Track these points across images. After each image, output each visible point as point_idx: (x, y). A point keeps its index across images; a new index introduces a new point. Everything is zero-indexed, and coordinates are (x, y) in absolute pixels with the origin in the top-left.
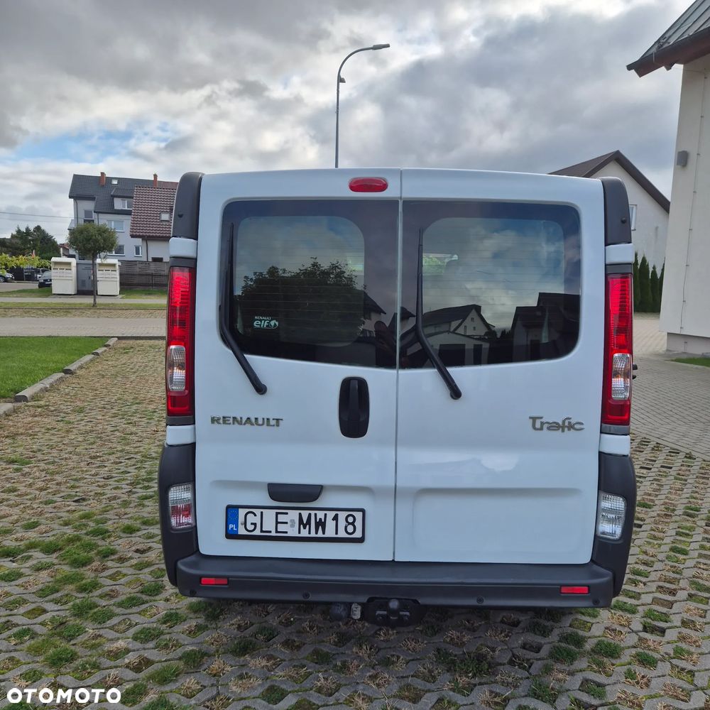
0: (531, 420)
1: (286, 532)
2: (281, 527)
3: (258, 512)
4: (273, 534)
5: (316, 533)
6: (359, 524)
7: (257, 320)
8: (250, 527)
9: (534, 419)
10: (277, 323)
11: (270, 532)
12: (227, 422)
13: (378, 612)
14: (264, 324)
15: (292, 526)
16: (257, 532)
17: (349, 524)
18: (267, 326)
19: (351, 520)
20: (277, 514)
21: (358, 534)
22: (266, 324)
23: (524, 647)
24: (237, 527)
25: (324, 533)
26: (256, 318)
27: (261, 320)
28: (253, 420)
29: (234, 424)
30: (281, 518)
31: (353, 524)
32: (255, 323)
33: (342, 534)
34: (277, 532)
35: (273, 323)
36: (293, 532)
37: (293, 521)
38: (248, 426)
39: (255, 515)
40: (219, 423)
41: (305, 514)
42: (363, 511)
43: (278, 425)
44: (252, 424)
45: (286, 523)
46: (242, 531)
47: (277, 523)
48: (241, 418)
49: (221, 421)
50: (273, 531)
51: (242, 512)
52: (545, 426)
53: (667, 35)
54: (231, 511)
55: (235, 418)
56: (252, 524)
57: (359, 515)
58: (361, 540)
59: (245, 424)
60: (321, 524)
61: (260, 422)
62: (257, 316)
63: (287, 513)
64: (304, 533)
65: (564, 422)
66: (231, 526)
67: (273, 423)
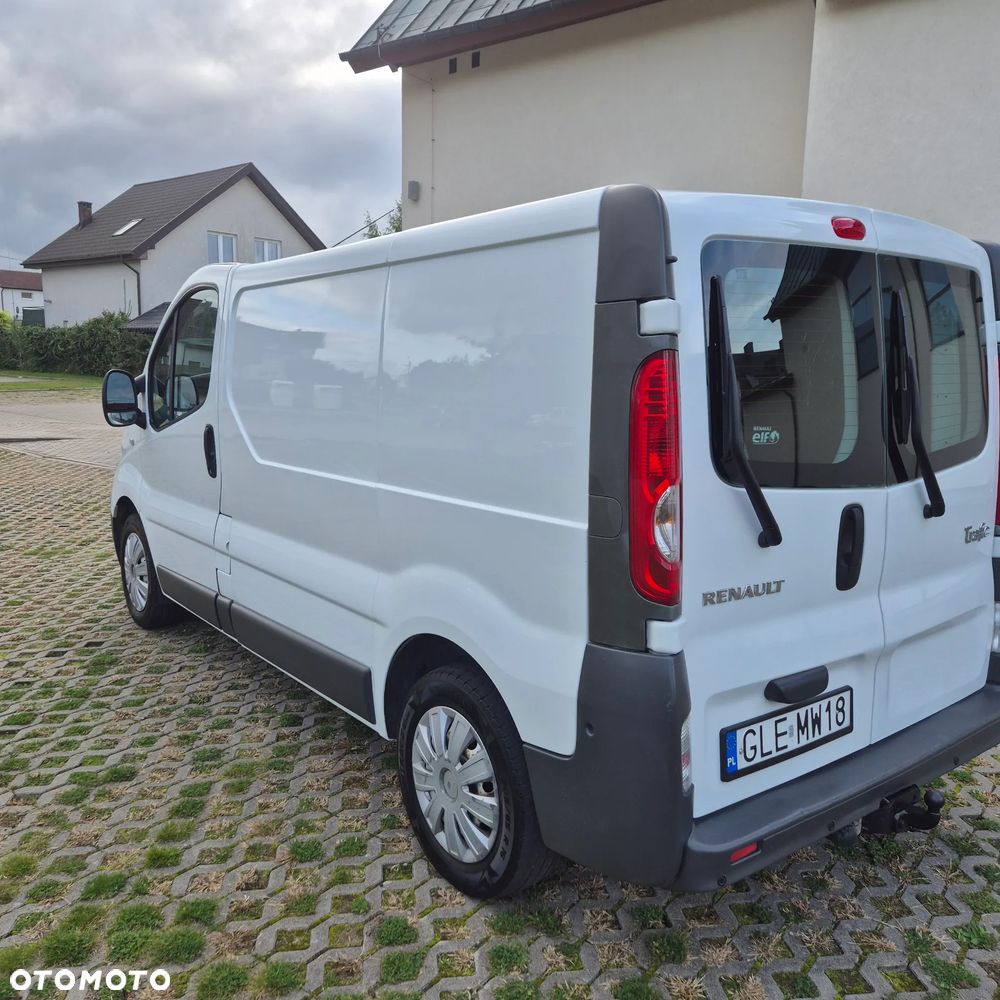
0: (965, 533)
1: (786, 747)
2: (782, 742)
3: (756, 727)
4: (775, 754)
5: (814, 735)
6: (847, 709)
7: (757, 432)
8: (750, 754)
9: (966, 531)
10: (778, 435)
11: (770, 753)
12: (723, 599)
13: (897, 816)
14: (764, 438)
15: (792, 735)
16: (758, 759)
17: (840, 711)
18: (768, 440)
19: (840, 705)
20: (777, 722)
21: (846, 724)
22: (766, 437)
24: (736, 761)
25: (819, 733)
26: (755, 429)
27: (760, 432)
28: (753, 589)
29: (730, 599)
30: (782, 727)
31: (842, 710)
32: (754, 437)
33: (835, 728)
34: (777, 749)
35: (773, 435)
36: (792, 744)
37: (791, 727)
38: (747, 598)
39: (754, 734)
40: (712, 603)
41: (802, 711)
42: (849, 689)
43: (779, 590)
44: (751, 596)
45: (785, 733)
46: (742, 764)
47: (777, 735)
48: (739, 589)
49: (715, 599)
50: (774, 750)
51: (740, 733)
54: (727, 737)
55: (733, 592)
56: (752, 748)
57: (847, 696)
58: (849, 729)
60: (817, 721)
61: (760, 590)
62: (756, 426)
63: (785, 719)
64: (804, 742)
66: (730, 760)
67: (774, 587)
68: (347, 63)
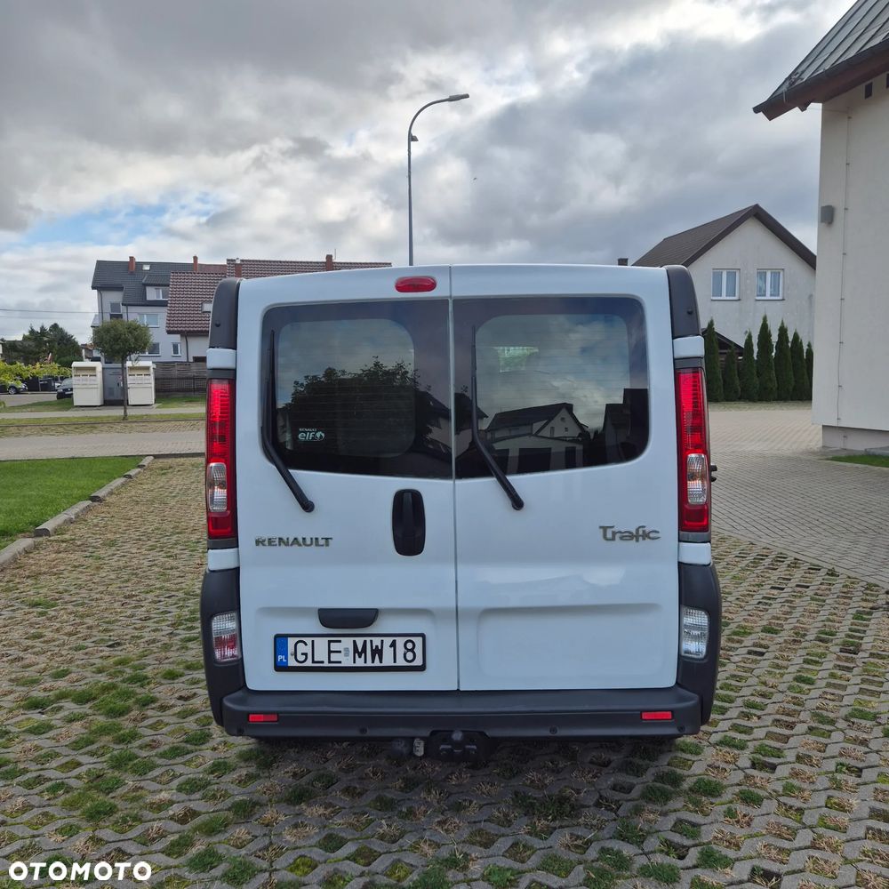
0: (602, 530)
1: (340, 662)
2: (334, 657)
3: (308, 640)
4: (326, 664)
5: (373, 662)
6: (419, 650)
7: (302, 432)
8: (301, 658)
9: (605, 529)
10: (323, 435)
11: (322, 662)
12: (273, 543)
14: (310, 436)
15: (347, 655)
16: (309, 663)
17: (409, 650)
18: (313, 438)
19: (410, 646)
20: (330, 642)
21: (418, 662)
22: (311, 436)
23: (614, 788)
24: (286, 658)
25: (381, 662)
26: (301, 430)
27: (306, 433)
28: (301, 540)
29: (280, 545)
30: (334, 647)
31: (412, 650)
32: (300, 435)
33: (401, 662)
34: (330, 662)
35: (318, 435)
36: (347, 661)
37: (347, 649)
38: (295, 547)
39: (306, 644)
40: (264, 545)
41: (360, 641)
42: (423, 636)
43: (327, 545)
44: (300, 545)
45: (340, 652)
46: (292, 662)
47: (330, 652)
48: (288, 539)
49: (266, 543)
50: (326, 661)
51: (291, 642)
52: (618, 536)
53: (800, 70)
54: (280, 641)
55: (280, 539)
56: (302, 654)
57: (418, 641)
58: (422, 668)
59: (292, 545)
60: (378, 652)
61: (308, 542)
62: (302, 427)
63: (340, 641)
64: (360, 662)
65: (637, 530)
66: (280, 657)
67: (322, 542)
68: (761, 114)
